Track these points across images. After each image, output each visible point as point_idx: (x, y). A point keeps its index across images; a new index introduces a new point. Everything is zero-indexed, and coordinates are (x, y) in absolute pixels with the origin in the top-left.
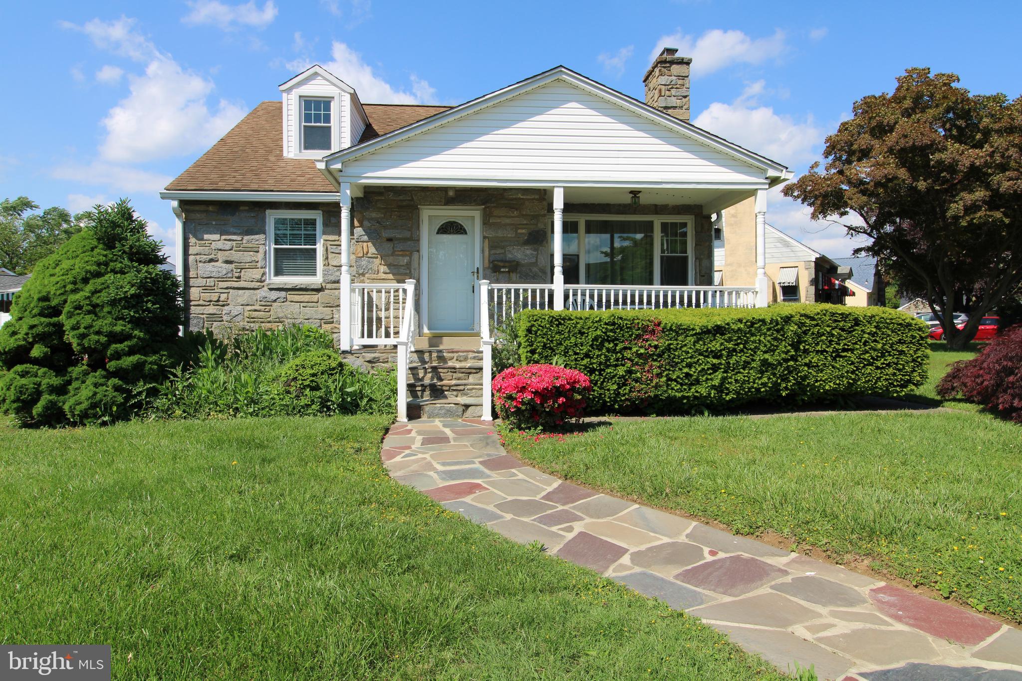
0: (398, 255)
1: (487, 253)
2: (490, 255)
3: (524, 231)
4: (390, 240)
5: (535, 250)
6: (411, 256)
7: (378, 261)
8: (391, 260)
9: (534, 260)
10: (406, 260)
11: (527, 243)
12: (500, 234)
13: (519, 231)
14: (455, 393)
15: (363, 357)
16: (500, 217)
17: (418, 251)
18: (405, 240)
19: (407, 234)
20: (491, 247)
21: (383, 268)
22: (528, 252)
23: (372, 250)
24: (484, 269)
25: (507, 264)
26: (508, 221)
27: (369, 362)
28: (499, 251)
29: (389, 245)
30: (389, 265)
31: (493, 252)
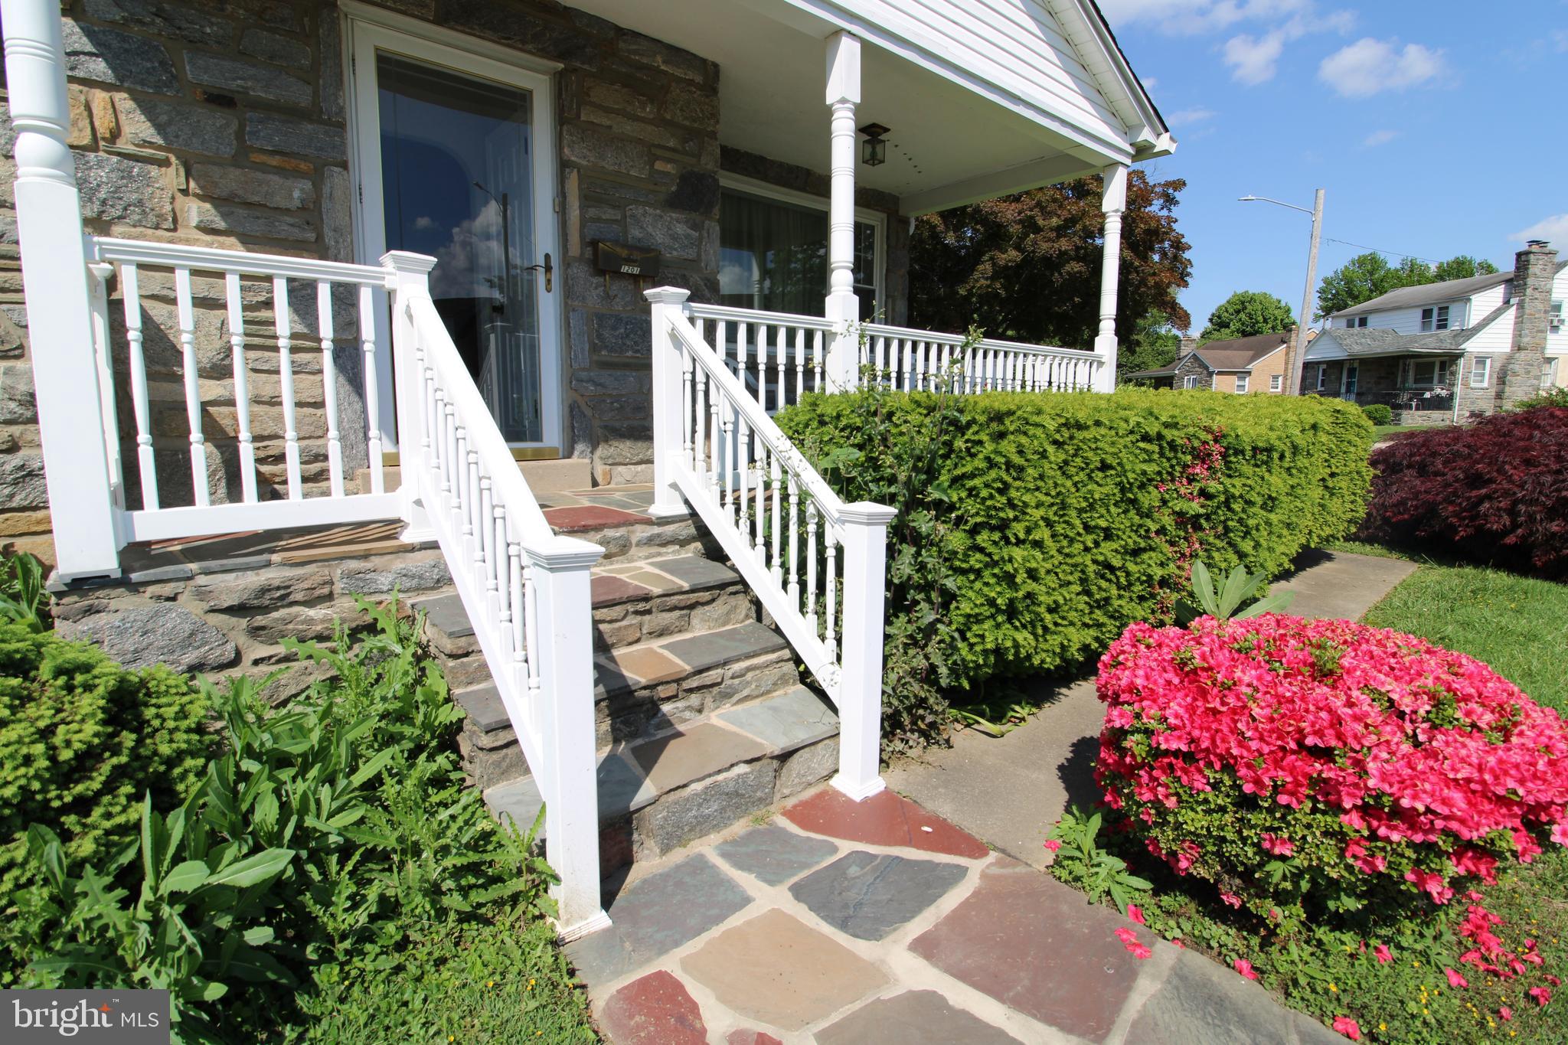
0: (264, 168)
1: (574, 213)
2: (584, 222)
3: (669, 168)
4: (221, 100)
5: (695, 227)
6: (317, 176)
7: (171, 177)
8: (232, 180)
9: (691, 254)
10: (298, 191)
11: (674, 202)
12: (610, 162)
13: (659, 166)
14: (694, 699)
15: (201, 594)
16: (608, 111)
17: (344, 165)
18: (294, 114)
19: (300, 95)
20: (588, 199)
21: (195, 210)
22: (680, 229)
23: (137, 128)
24: (566, 263)
25: (636, 255)
26: (629, 128)
27: (238, 610)
28: (609, 214)
29: (216, 120)
30: (220, 201)
31: (592, 212)
